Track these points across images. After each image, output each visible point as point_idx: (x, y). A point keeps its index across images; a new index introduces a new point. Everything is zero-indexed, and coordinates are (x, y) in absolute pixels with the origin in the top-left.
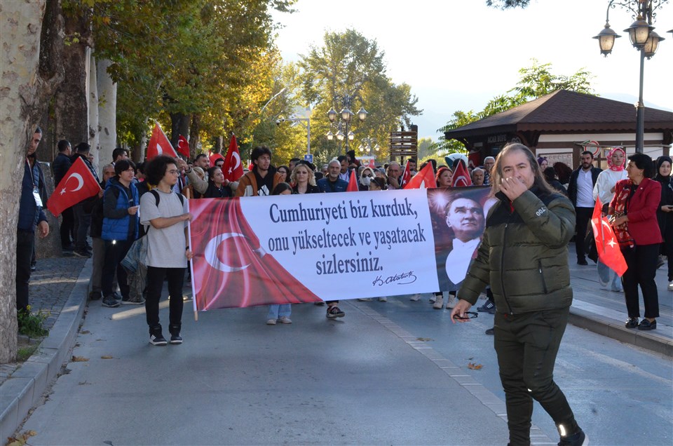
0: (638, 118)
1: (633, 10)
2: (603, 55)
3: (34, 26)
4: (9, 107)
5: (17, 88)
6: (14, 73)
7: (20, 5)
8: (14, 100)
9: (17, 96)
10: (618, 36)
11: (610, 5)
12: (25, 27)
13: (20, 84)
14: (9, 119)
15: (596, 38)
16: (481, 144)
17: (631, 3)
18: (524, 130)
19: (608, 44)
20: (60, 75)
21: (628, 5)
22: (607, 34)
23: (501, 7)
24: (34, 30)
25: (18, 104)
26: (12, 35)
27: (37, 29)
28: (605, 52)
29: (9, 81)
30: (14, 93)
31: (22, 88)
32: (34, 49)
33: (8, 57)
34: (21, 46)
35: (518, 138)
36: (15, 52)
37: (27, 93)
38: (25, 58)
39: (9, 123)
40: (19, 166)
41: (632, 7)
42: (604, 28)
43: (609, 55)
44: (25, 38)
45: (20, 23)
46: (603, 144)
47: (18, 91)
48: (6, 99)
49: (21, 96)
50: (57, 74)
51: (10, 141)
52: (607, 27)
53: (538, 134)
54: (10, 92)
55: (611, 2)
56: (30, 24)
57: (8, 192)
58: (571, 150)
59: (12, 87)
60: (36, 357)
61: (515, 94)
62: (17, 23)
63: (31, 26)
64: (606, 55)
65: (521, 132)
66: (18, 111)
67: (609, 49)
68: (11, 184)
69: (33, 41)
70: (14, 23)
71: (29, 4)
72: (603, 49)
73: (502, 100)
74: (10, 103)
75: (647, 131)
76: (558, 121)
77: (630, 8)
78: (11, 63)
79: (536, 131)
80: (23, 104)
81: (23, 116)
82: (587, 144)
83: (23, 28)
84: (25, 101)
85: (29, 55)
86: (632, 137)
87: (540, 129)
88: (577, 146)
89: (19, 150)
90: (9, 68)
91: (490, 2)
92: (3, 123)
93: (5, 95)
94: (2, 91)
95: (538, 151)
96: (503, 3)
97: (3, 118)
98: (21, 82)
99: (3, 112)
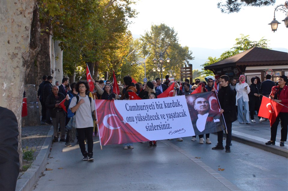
1: (286, 12)
2: (273, 31)
3: (28, 27)
4: (18, 62)
5: (21, 54)
6: (19, 47)
7: (22, 19)
8: (19, 59)
9: (21, 57)
10: (279, 23)
11: (276, 10)
12: (24, 28)
13: (22, 52)
14: (17, 67)
15: (270, 24)
16: (220, 72)
17: (285, 9)
18: (239, 65)
19: (275, 27)
20: (39, 47)
21: (283, 10)
22: (275, 22)
23: (227, 13)
24: (28, 29)
25: (22, 60)
26: (19, 31)
27: (29, 28)
28: (274, 30)
29: (17, 51)
30: (20, 56)
32: (28, 37)
33: (17, 41)
34: (22, 36)
35: (236, 69)
36: (20, 38)
37: (25, 56)
38: (24, 41)
39: (18, 68)
40: (22, 87)
41: (285, 10)
42: (273, 20)
43: (275, 31)
44: (24, 32)
45: (22, 26)
46: (274, 70)
47: (21, 55)
48: (16, 59)
49: (23, 57)
50: (37, 47)
51: (18, 76)
52: (275, 19)
53: (245, 67)
54: (18, 55)
55: (276, 9)
56: (26, 26)
57: (17, 98)
58: (260, 73)
59: (19, 53)
60: (30, 169)
62: (21, 26)
63: (26, 27)
64: (274, 32)
65: (238, 66)
66: (21, 63)
67: (276, 29)
68: (19, 94)
69: (27, 33)
70: (19, 26)
72: (273, 29)
73: (228, 52)
74: (18, 60)
76: (254, 61)
77: (284, 11)
78: (18, 43)
79: (244, 65)
80: (24, 60)
81: (24, 65)
82: (267, 70)
83: (23, 28)
84: (24, 59)
85: (26, 39)
87: (246, 65)
88: (263, 72)
89: (22, 80)
90: (17, 45)
91: (223, 11)
92: (15, 68)
93: (16, 57)
94: (15, 55)
95: (246, 74)
96: (229, 11)
97: (15, 66)
98: (22, 51)
99: (15, 64)
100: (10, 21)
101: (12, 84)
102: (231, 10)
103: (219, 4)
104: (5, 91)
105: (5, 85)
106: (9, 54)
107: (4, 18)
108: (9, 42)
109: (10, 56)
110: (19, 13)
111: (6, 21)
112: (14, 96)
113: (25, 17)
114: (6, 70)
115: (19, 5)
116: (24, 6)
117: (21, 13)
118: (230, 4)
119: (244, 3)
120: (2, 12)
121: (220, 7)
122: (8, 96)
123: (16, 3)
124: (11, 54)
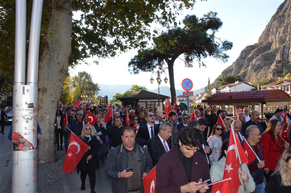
0: (159, 96)
4: (55, 105)
6: (57, 98)
8: (56, 103)
10: (154, 80)
11: (152, 74)
14: (54, 107)
15: (150, 80)
16: (125, 101)
19: (152, 81)
22: (152, 79)
28: (152, 83)
30: (56, 102)
31: (58, 100)
33: (56, 94)
46: (151, 102)
49: (57, 102)
52: (152, 78)
53: (139, 99)
61: (131, 90)
71: (61, 83)
73: (128, 91)
75: (160, 99)
76: (143, 97)
82: (148, 102)
85: (60, 94)
86: (158, 100)
88: (146, 102)
91: (131, 73)
92: (53, 108)
93: (54, 102)
94: (54, 101)
95: (139, 103)
96: (134, 73)
97: (53, 107)
98: (58, 99)
99: (53, 106)
100: (54, 84)
101: (51, 116)
102: (135, 73)
103: (129, 70)
104: (48, 120)
105: (48, 117)
106: (51, 101)
107: (50, 83)
108: (51, 95)
109: (51, 102)
110: (59, 80)
111: (51, 84)
112: (52, 123)
113: (61, 82)
114: (48, 109)
115: (59, 77)
116: (62, 77)
117: (60, 81)
118: (135, 70)
119: (140, 70)
120: (50, 79)
121: (130, 71)
122: (49, 123)
123: (58, 76)
124: (52, 101)
